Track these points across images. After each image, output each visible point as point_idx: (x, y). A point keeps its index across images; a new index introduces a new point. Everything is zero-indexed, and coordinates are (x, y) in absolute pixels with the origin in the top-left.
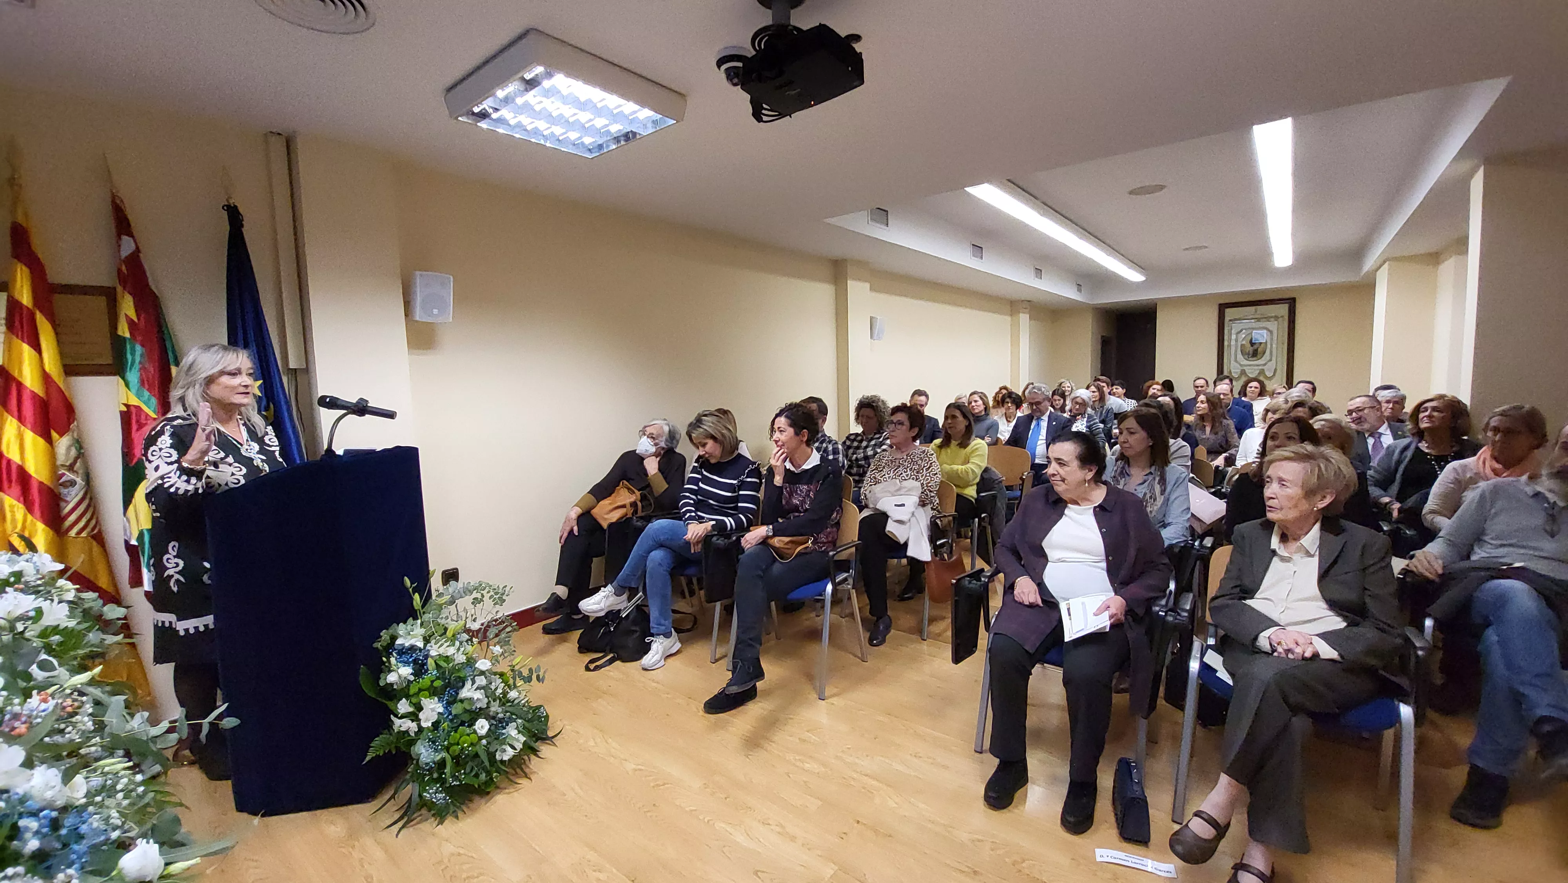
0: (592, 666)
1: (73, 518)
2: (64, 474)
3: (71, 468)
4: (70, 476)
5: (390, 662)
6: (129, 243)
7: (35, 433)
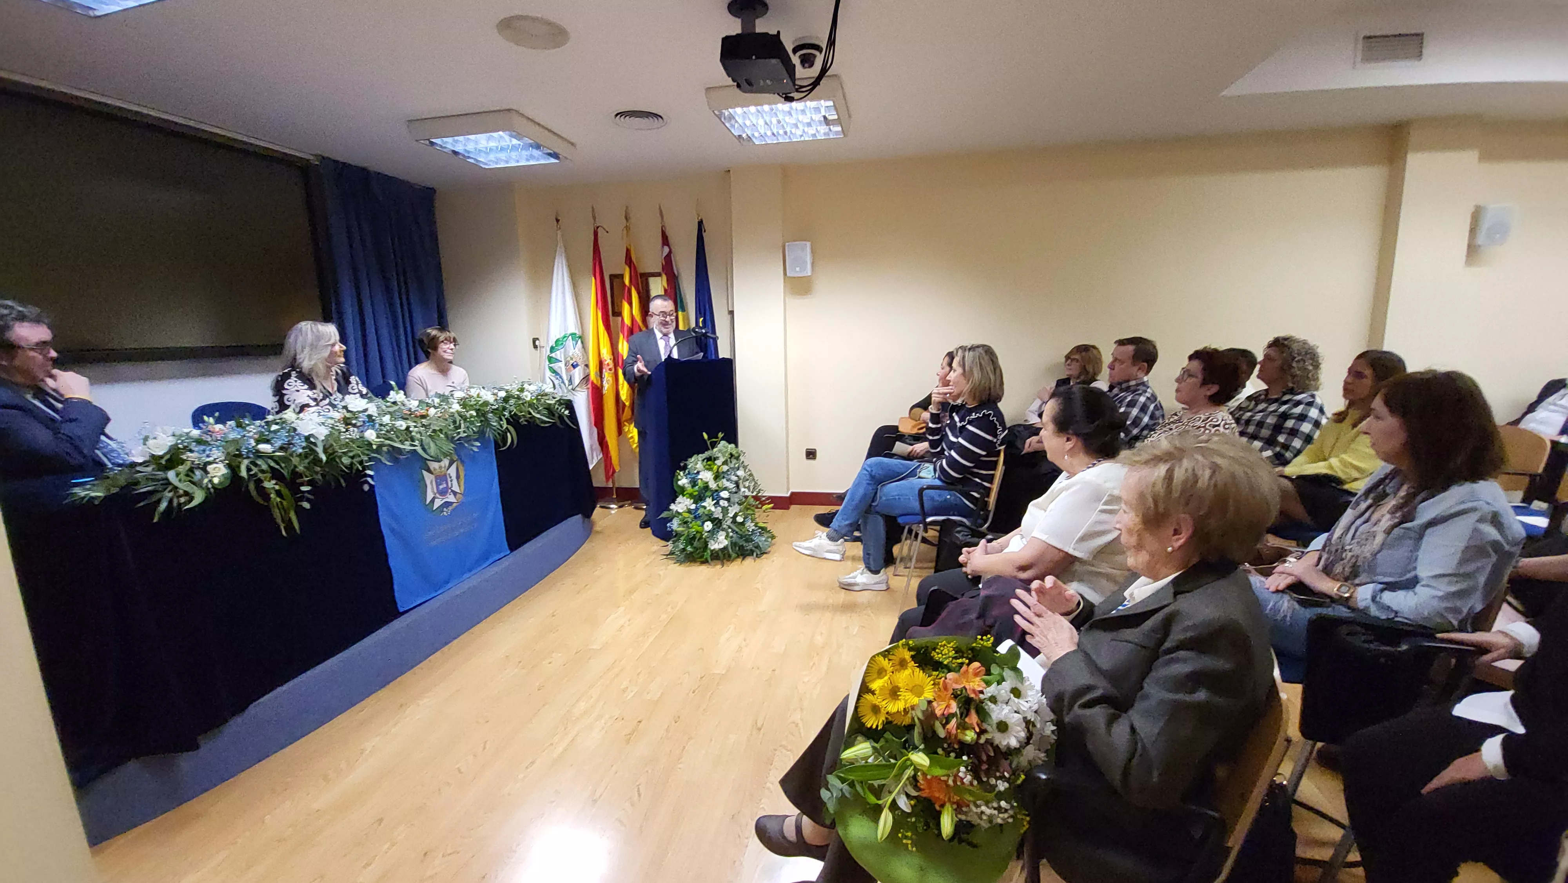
5: (679, 474)
6: (666, 249)
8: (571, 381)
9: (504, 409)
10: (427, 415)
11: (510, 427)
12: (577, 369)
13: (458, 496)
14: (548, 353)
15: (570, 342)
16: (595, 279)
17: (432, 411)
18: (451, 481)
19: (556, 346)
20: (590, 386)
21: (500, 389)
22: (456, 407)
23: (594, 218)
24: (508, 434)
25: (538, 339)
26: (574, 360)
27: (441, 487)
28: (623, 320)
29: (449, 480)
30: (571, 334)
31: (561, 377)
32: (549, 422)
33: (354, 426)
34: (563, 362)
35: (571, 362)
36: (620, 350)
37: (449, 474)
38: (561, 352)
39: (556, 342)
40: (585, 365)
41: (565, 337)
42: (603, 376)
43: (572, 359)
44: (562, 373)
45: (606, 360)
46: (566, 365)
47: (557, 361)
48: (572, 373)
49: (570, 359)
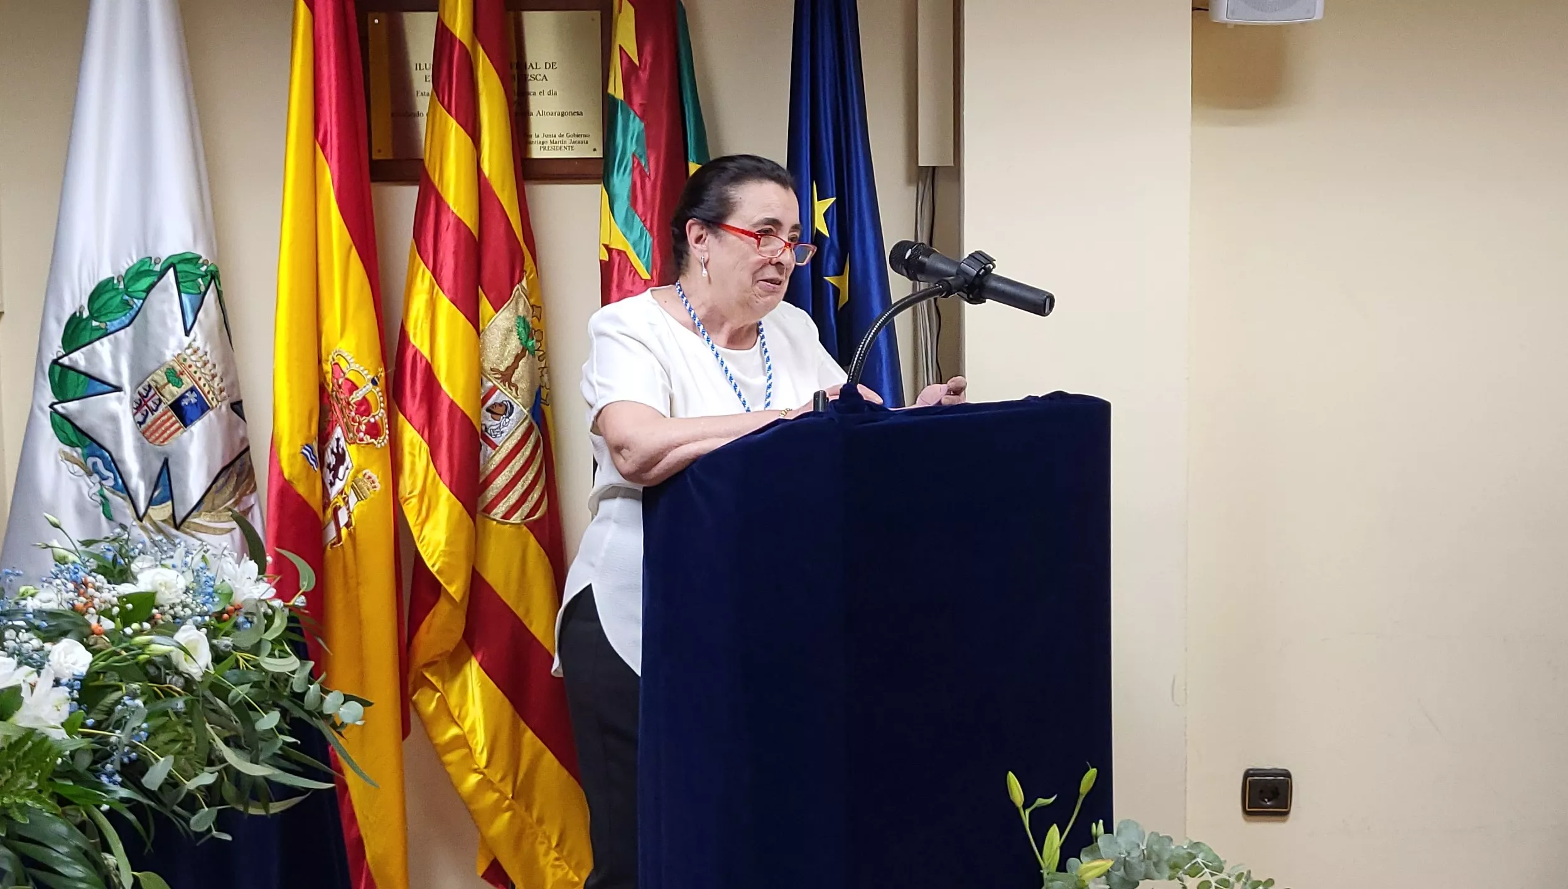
1: (501, 481)
2: (494, 389)
3: (506, 377)
4: (502, 395)
7: (453, 302)
8: (163, 482)
9: (103, 755)
12: (197, 427)
14: (55, 348)
15: (167, 300)
19: (92, 317)
21: (46, 625)
26: (188, 383)
30: (172, 262)
31: (114, 465)
34: (127, 395)
35: (172, 392)
36: (419, 339)
38: (116, 346)
39: (93, 298)
40: (237, 407)
41: (138, 273)
42: (331, 459)
43: (174, 376)
44: (118, 442)
45: (354, 387)
46: (140, 405)
47: (96, 385)
48: (170, 446)
49: (160, 377)
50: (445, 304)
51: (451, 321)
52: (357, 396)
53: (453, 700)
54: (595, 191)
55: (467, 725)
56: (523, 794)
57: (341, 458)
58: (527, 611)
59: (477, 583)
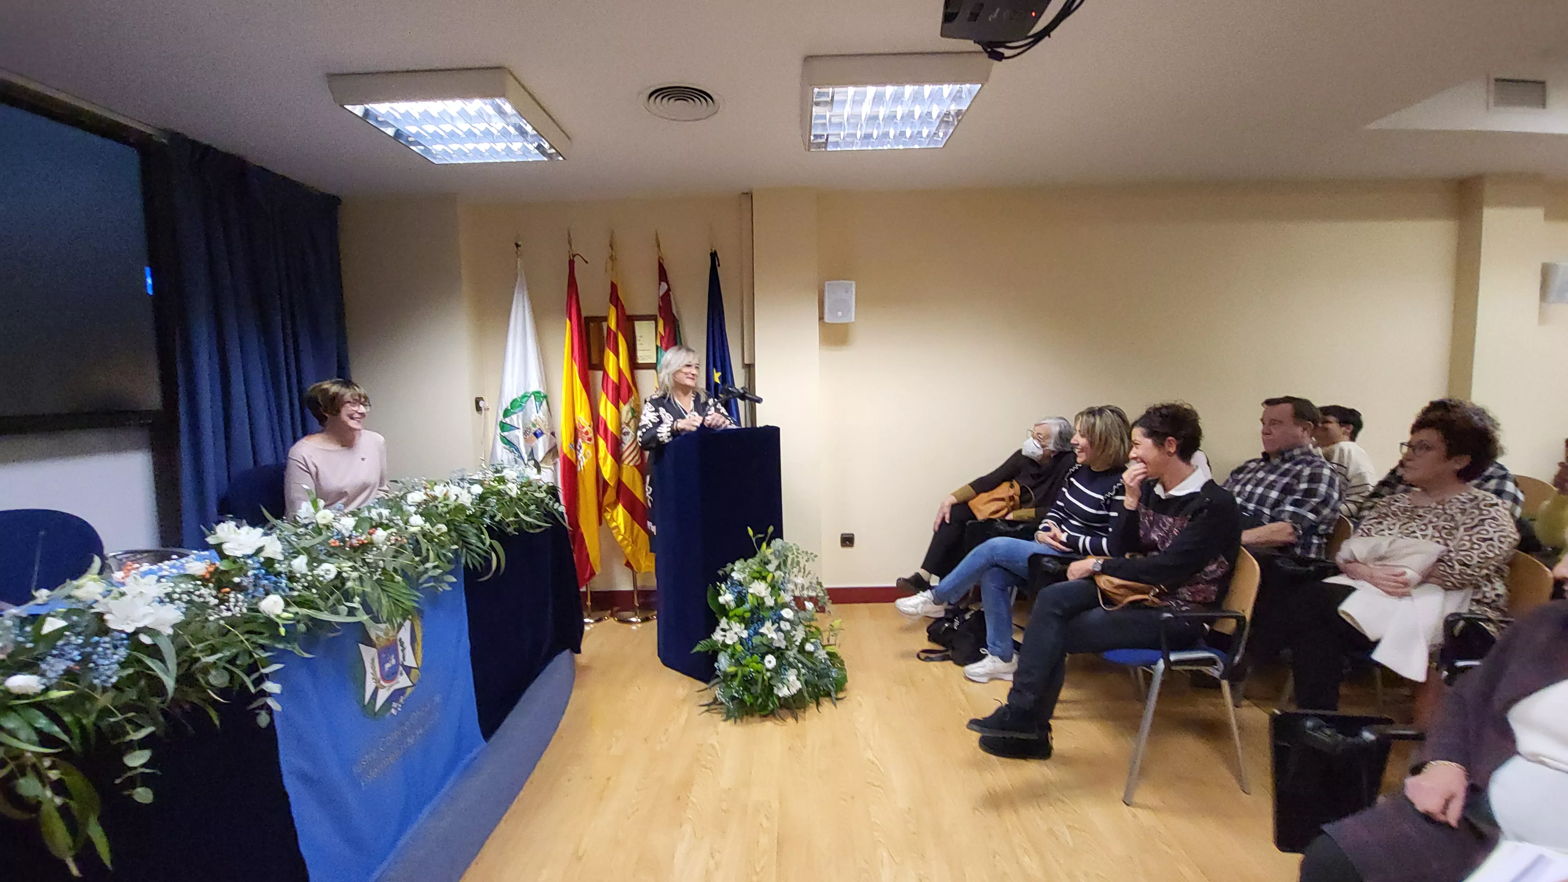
0: (923, 656)
1: (627, 453)
2: (624, 428)
3: (628, 424)
4: (627, 429)
5: (720, 587)
6: (664, 286)
7: (612, 403)
8: (532, 455)
9: (484, 513)
10: (372, 543)
11: (496, 544)
12: (541, 439)
13: (414, 672)
14: (501, 417)
15: (532, 404)
16: (570, 320)
17: (380, 535)
18: (403, 651)
19: (511, 409)
20: (559, 461)
21: (472, 482)
22: (417, 521)
23: (570, 243)
24: (493, 555)
25: (481, 399)
26: (538, 427)
27: (388, 666)
28: (606, 375)
29: (400, 648)
30: (533, 393)
31: (518, 450)
32: (539, 527)
33: (239, 588)
34: (521, 430)
35: (534, 429)
36: (602, 413)
37: (400, 640)
38: (518, 417)
39: (511, 404)
40: (553, 434)
41: (524, 396)
42: (578, 448)
43: (534, 425)
44: (519, 444)
45: (583, 427)
46: (525, 433)
47: (513, 428)
48: (533, 444)
49: (530, 425)
50: (610, 405)
51: (612, 408)
52: (584, 430)
53: (615, 515)
54: (653, 371)
55: (618, 522)
56: (634, 542)
57: (580, 447)
58: (635, 490)
59: (619, 483)
